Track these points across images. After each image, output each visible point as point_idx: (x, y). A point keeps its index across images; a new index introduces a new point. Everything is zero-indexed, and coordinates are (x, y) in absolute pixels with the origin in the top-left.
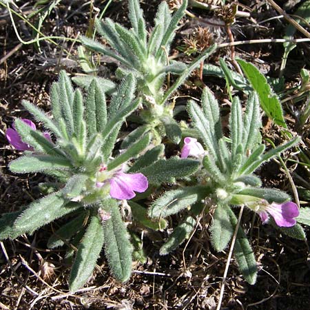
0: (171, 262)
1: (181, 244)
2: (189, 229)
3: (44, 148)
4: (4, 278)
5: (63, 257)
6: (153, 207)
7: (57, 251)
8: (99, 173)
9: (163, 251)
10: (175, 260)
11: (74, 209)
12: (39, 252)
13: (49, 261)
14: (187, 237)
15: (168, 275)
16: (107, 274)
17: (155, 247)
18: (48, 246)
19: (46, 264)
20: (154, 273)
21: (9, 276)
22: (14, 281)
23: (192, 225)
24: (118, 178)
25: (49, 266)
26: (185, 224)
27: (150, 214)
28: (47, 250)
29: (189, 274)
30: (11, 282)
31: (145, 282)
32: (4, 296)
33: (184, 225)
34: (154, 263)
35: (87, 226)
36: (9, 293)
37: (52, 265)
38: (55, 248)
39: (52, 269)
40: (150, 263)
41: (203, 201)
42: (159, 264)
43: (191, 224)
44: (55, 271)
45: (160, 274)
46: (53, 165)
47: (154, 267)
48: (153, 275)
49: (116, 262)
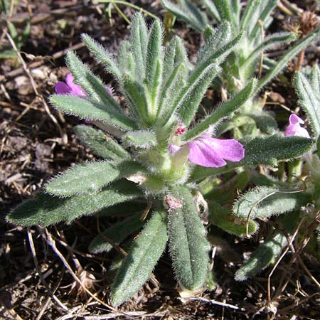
0: (245, 295)
1: (263, 269)
2: (276, 250)
3: (102, 99)
4: (28, 286)
5: (107, 268)
6: (241, 202)
7: (100, 259)
8: (175, 137)
9: (241, 276)
10: (252, 292)
11: (131, 198)
12: (78, 257)
13: (89, 271)
14: (273, 261)
15: (243, 309)
16: (160, 299)
17: (227, 273)
18: (89, 249)
19: (84, 274)
20: (224, 304)
21: (35, 284)
22: (41, 292)
23: (281, 246)
24: (201, 141)
25: (87, 277)
26: (272, 244)
27: (235, 211)
28: (88, 255)
29: (273, 308)
30: (36, 293)
31: (210, 315)
32: (24, 307)
33: (270, 244)
34: (224, 293)
35: (145, 222)
36: (31, 305)
37: (92, 276)
38: (99, 254)
39: (91, 281)
40: (219, 291)
41: (303, 208)
42: (230, 296)
43: (279, 244)
44: (94, 285)
45: (231, 306)
46: (111, 118)
47: (224, 298)
48: (221, 306)
49: (185, 262)
